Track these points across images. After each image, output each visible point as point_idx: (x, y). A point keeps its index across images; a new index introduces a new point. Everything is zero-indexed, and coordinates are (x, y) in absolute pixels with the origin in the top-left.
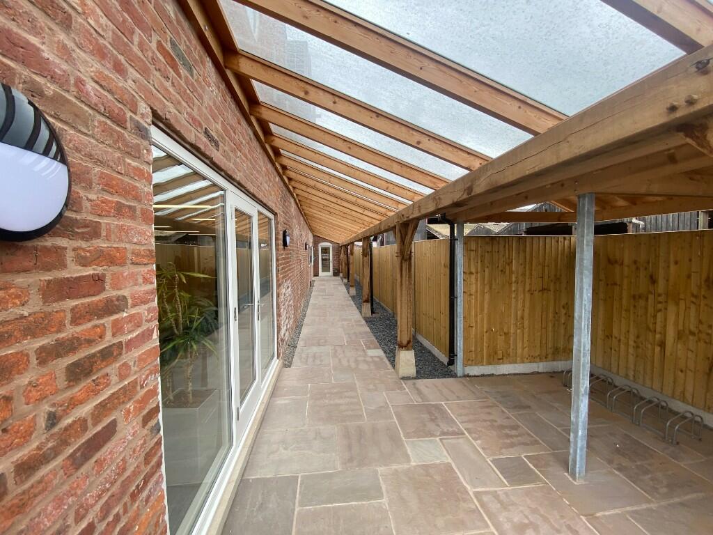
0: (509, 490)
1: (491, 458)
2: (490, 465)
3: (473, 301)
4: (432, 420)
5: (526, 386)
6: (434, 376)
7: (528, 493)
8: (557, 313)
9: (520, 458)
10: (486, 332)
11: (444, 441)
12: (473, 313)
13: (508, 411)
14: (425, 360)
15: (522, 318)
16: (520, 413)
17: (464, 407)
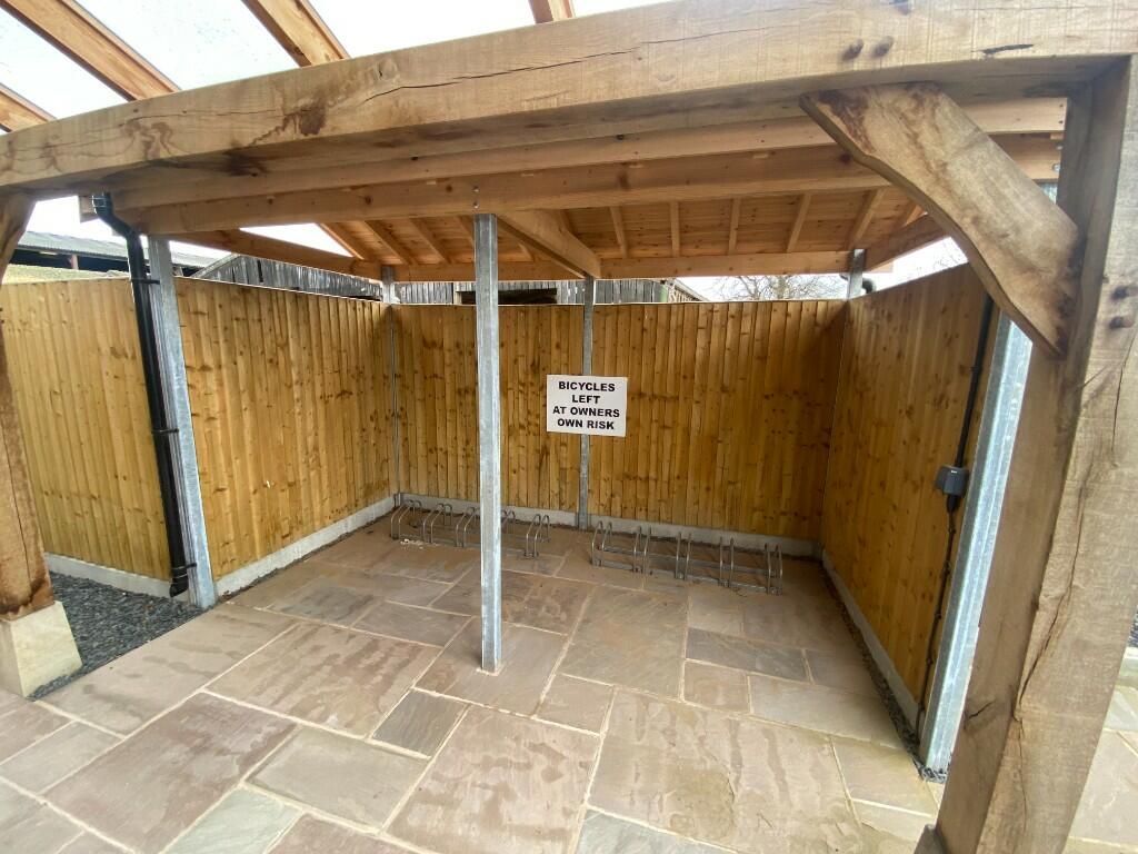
0: (435, 765)
1: (373, 732)
2: (380, 749)
3: (219, 432)
4: (199, 750)
5: (344, 566)
6: (137, 640)
7: (459, 743)
8: (364, 430)
9: (413, 695)
10: (255, 492)
11: (259, 777)
12: (222, 459)
13: (343, 623)
14: (85, 610)
15: (316, 448)
16: (363, 616)
17: (261, 668)
